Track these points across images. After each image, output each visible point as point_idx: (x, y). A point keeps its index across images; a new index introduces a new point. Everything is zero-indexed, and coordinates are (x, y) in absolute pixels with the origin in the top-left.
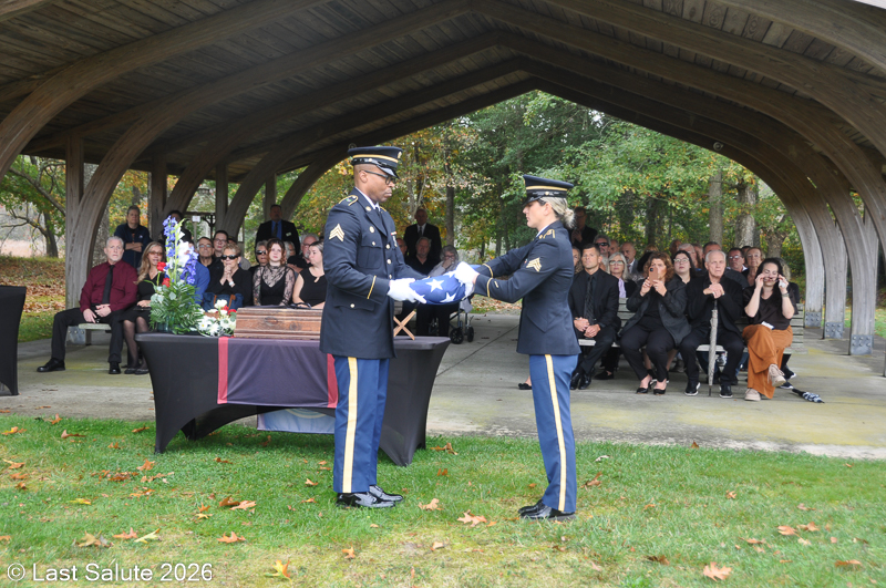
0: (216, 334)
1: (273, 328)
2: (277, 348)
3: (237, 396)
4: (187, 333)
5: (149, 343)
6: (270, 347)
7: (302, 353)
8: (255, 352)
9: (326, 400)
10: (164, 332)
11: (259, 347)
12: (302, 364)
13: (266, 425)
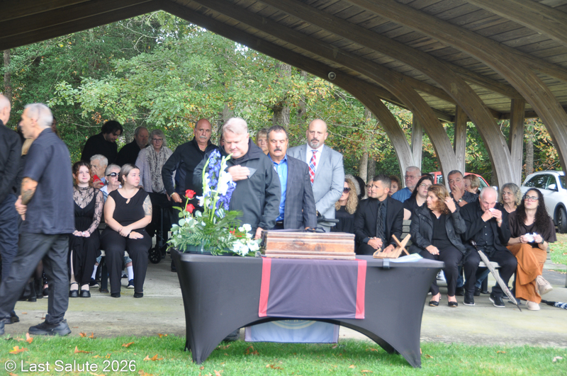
0: (246, 255)
1: (301, 249)
2: (315, 266)
3: (276, 310)
4: (225, 254)
5: (198, 263)
6: (309, 266)
7: (336, 271)
8: (295, 270)
9: (354, 311)
10: (200, 253)
11: (299, 266)
12: (335, 280)
13: (252, 336)
